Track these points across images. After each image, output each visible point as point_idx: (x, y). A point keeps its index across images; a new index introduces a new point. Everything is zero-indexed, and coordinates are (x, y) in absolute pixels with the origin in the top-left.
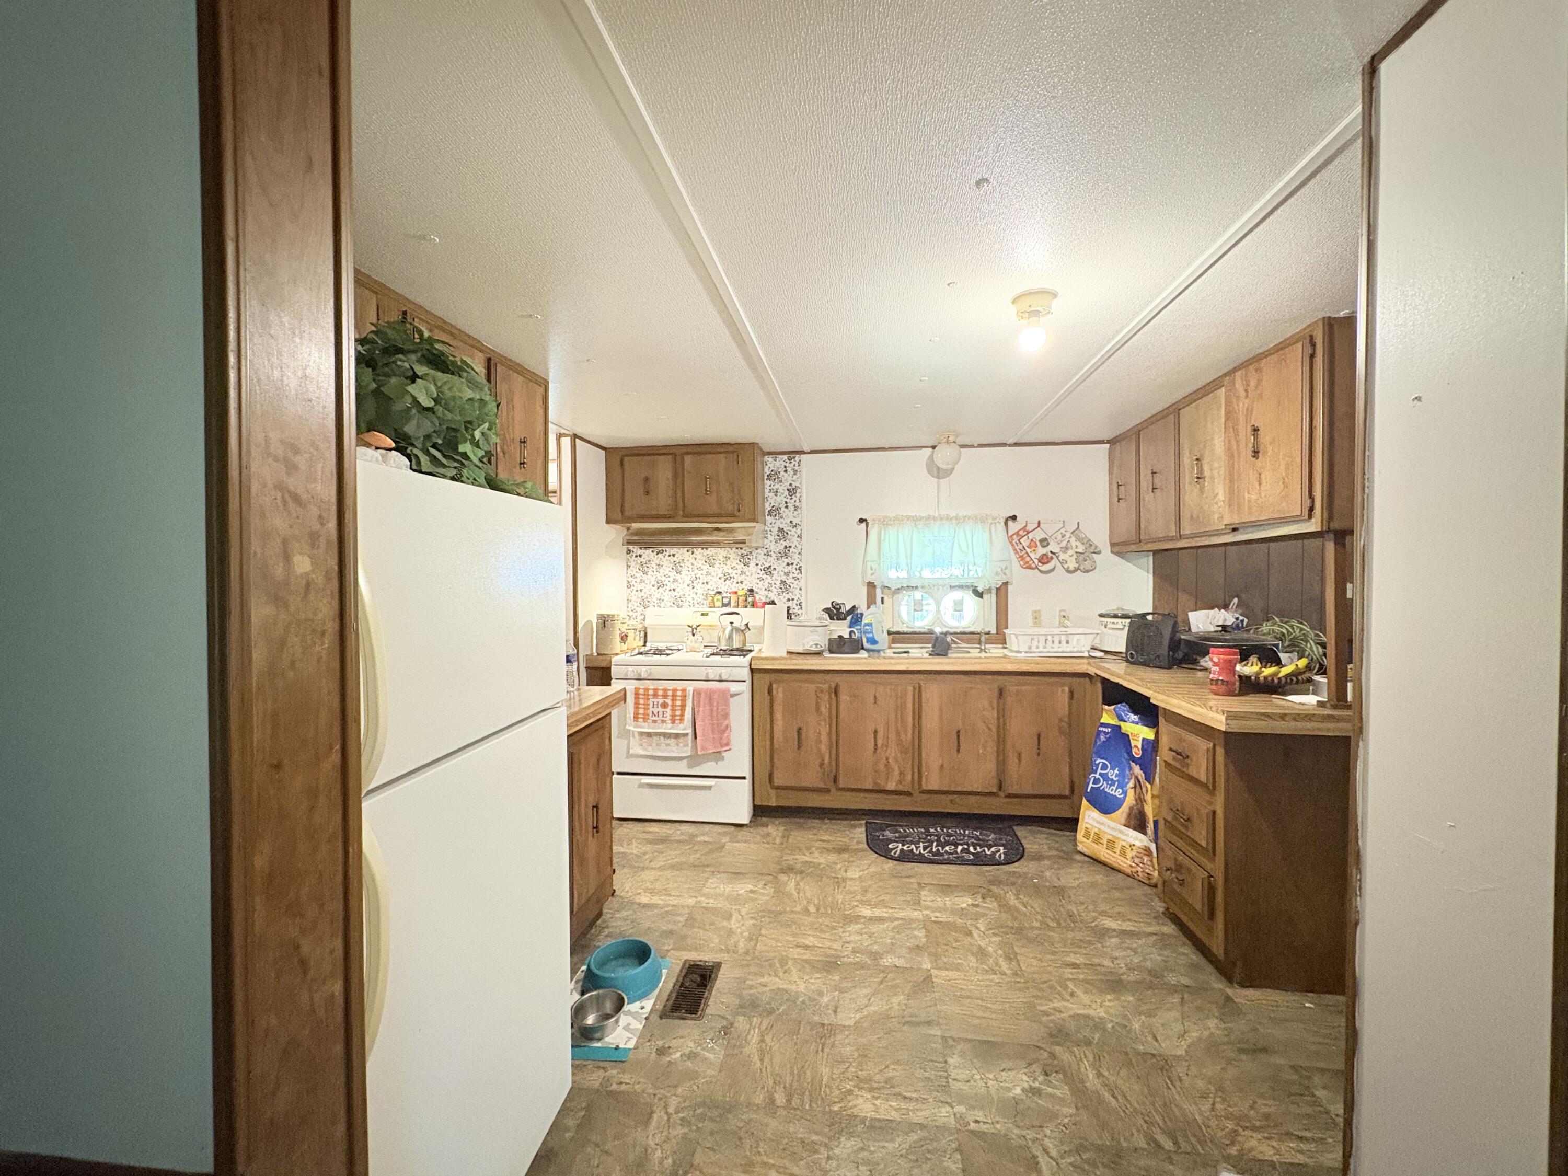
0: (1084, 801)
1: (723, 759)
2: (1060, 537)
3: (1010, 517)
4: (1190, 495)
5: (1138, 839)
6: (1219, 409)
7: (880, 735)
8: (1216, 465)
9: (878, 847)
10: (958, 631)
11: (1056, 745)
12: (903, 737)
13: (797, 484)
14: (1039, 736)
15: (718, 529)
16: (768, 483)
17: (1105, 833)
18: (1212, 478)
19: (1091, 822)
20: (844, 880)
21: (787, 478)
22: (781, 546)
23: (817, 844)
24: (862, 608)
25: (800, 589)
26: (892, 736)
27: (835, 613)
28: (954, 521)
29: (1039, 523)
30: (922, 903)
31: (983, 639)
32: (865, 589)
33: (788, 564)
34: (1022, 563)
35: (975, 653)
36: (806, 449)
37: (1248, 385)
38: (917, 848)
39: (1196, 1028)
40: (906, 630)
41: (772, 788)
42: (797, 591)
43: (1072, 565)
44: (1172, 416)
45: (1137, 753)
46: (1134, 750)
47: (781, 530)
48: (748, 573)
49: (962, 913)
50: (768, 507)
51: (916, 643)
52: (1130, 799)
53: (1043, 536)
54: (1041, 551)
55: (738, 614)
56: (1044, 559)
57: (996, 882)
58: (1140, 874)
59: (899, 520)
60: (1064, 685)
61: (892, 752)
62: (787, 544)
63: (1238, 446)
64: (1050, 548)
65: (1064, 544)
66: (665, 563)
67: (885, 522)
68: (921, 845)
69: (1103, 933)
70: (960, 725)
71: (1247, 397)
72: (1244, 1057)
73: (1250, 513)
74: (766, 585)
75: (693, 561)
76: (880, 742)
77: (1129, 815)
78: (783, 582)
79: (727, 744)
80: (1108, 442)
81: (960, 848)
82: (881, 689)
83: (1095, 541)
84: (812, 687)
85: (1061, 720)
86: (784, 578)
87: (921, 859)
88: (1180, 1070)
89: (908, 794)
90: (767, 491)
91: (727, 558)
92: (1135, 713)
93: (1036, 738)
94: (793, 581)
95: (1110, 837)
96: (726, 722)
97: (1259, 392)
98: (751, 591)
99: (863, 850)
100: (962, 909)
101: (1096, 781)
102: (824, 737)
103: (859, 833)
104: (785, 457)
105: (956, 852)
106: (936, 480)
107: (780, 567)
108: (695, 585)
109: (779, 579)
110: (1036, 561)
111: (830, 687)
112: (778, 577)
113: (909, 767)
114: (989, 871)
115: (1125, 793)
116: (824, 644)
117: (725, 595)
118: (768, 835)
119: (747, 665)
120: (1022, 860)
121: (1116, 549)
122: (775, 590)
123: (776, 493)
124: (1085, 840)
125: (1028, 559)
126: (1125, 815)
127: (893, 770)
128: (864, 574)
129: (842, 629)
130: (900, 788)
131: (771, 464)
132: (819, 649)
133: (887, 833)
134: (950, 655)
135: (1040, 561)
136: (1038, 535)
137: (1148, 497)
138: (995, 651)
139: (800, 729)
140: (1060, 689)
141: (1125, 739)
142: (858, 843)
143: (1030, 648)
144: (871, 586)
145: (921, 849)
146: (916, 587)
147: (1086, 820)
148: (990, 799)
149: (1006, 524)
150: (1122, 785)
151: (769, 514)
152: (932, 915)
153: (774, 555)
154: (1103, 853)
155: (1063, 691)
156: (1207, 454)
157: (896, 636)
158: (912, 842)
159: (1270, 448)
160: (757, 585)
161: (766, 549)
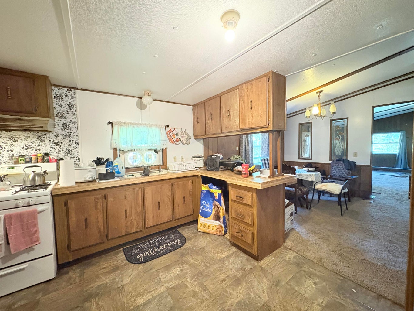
0: (199, 215)
1: (33, 249)
2: (181, 133)
3: (167, 126)
4: (225, 121)
5: (217, 223)
6: (236, 95)
7: (128, 212)
8: (235, 112)
9: (133, 260)
10: (151, 165)
11: (189, 199)
12: (138, 210)
13: (74, 103)
14: (184, 197)
15: (19, 119)
16: (55, 100)
17: (207, 224)
18: (234, 116)
19: (202, 221)
20: (123, 287)
21: (67, 99)
22: (65, 132)
23: (101, 272)
24: (112, 159)
26: (133, 210)
27: (99, 162)
28: (148, 126)
29: (175, 128)
30: (163, 280)
31: (160, 167)
32: (112, 152)
33: (70, 141)
34: (170, 141)
35: (158, 173)
36: (79, 87)
37: (248, 88)
38: (149, 253)
40: (131, 166)
41: (70, 252)
42: (76, 153)
43: (185, 142)
44: (218, 98)
45: (216, 198)
46: (215, 197)
47: (65, 124)
48: (43, 145)
49: (179, 277)
50: (55, 112)
51: (135, 171)
52: (214, 212)
53: (177, 133)
54: (176, 137)
55: (39, 166)
56: (177, 140)
57: (183, 255)
58: (219, 233)
59: (126, 124)
60: (190, 180)
61: (133, 217)
62: (69, 131)
63: (244, 106)
64: (178, 137)
65: (182, 136)
67: (120, 124)
68: (150, 250)
69: (222, 261)
70: (159, 200)
71: (247, 91)
73: (249, 125)
74: (57, 151)
76: (128, 214)
77: (214, 217)
78: (67, 149)
79: (37, 241)
80: (192, 106)
81: (165, 245)
82: (127, 192)
83: (190, 135)
84: (93, 197)
85: (190, 191)
86: (68, 147)
87: (153, 258)
89: (141, 231)
90: (54, 104)
91: (27, 137)
92: (215, 186)
93: (183, 198)
94: (74, 149)
95: (209, 225)
96: (36, 229)
97: (252, 90)
98: (47, 154)
99: (125, 265)
100: (178, 275)
101: (203, 208)
102: (100, 220)
103: (121, 256)
104: (66, 89)
105: (164, 248)
106: (140, 110)
107: (66, 142)
109: (65, 148)
110: (175, 141)
111: (102, 196)
112: (64, 147)
113: (141, 221)
114: (178, 252)
115: (212, 210)
116: (96, 176)
117: (27, 157)
118: (70, 278)
119: (49, 193)
120: (186, 242)
121: (195, 138)
122: (62, 153)
123: (61, 106)
124: (201, 227)
125: (172, 140)
126: (212, 217)
127: (134, 224)
128: (112, 145)
129: (103, 169)
130: (138, 230)
131: (56, 91)
132: (93, 179)
133: (134, 251)
134: (150, 175)
135: (176, 141)
136: (175, 132)
137: (209, 122)
138: (164, 171)
139: (86, 220)
140: (189, 181)
141: (212, 195)
142: (122, 261)
143: (179, 169)
144: (115, 150)
145: (151, 252)
146: (134, 150)
147: (200, 221)
148: (170, 223)
149: (165, 128)
150: (211, 208)
151: (57, 116)
152: (169, 285)
153: (61, 136)
154: (207, 230)
155: (190, 181)
156: (232, 108)
157: (128, 169)
158: (146, 251)
159: (256, 107)
160: (50, 151)
161: (56, 133)
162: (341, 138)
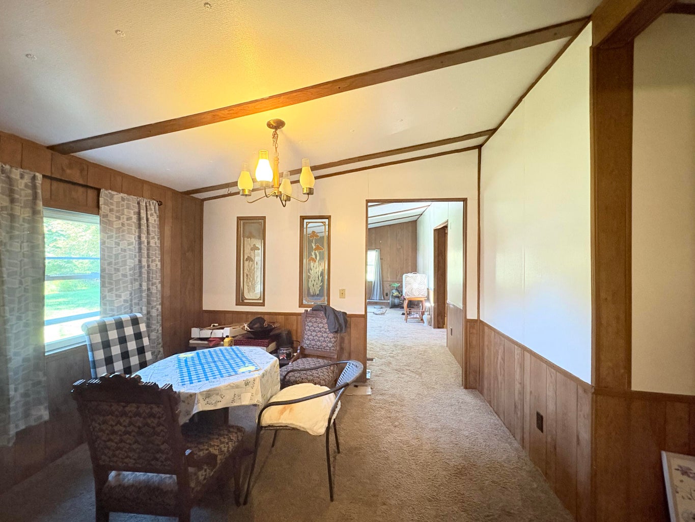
162: (318, 258)
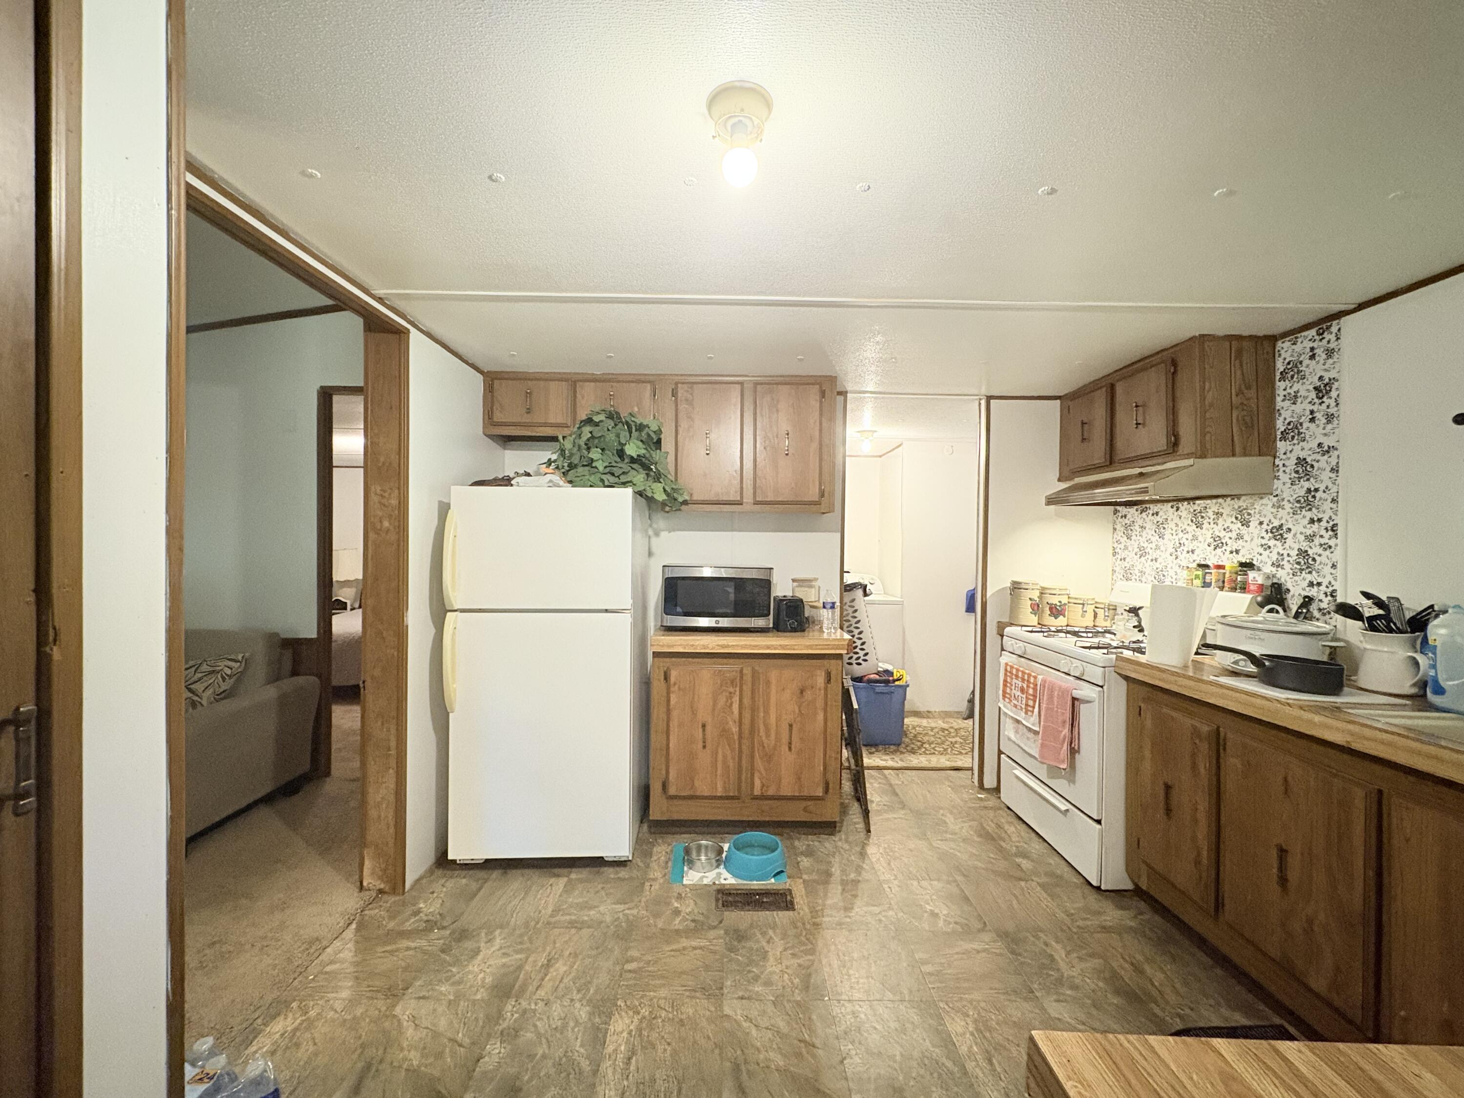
1: (1074, 781)
7: (1294, 863)
12: (1343, 893)
13: (1333, 374)
21: (1314, 370)
22: (1300, 490)
25: (1334, 566)
26: (1319, 878)
33: (1312, 521)
36: (1351, 304)
39: (416, 1038)
42: (1327, 570)
47: (1301, 461)
48: (1246, 537)
50: (1281, 426)
61: (1319, 913)
62: (1312, 484)
66: (1148, 525)
72: (360, 1065)
74: (1274, 557)
75: (1177, 520)
76: (1293, 876)
78: (1303, 553)
86: (1304, 545)
88: (381, 1004)
90: (1279, 399)
91: (1218, 514)
94: (1320, 551)
104: (1313, 332)
107: (1299, 526)
108: (1179, 553)
109: (1296, 546)
112: (1293, 544)
117: (1209, 571)
122: (1287, 567)
123: (1295, 398)
127: (1320, 951)
131: (1287, 352)
139: (1169, 786)
151: (1284, 438)
153: (1288, 506)
160: (1260, 557)
161: (1277, 495)
